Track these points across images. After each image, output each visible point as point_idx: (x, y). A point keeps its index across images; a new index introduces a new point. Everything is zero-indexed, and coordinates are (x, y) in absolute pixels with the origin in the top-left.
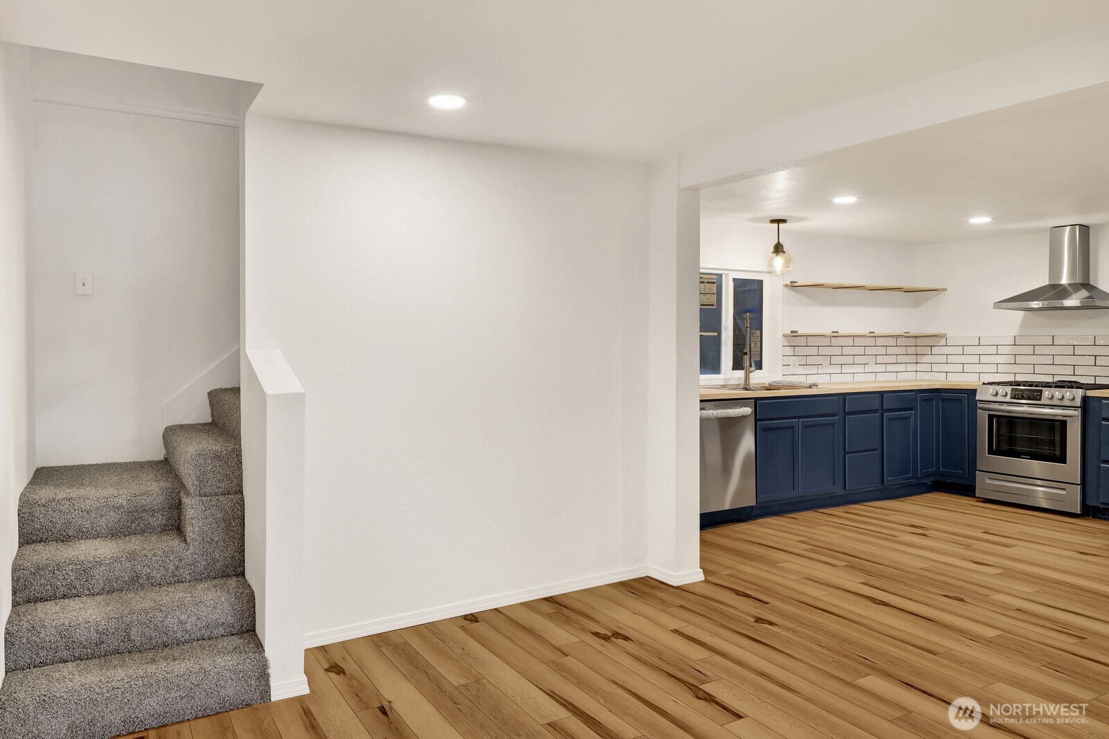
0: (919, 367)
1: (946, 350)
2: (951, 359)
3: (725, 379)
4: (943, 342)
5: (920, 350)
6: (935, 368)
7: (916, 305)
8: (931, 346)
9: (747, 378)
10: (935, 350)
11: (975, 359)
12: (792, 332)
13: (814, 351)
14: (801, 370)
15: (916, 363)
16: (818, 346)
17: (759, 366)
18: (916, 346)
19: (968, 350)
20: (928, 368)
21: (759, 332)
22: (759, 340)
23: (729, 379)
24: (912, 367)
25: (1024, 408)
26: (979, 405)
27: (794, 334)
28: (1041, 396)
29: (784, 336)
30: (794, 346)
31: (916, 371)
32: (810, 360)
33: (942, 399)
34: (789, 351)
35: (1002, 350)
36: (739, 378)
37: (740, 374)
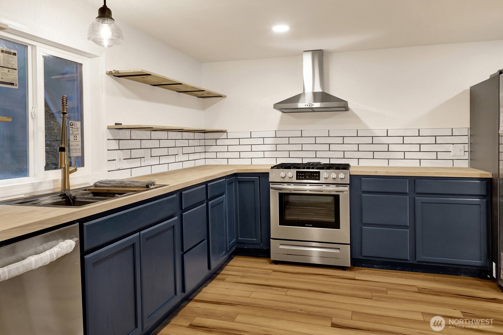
0: (208, 155)
1: (227, 142)
2: (231, 149)
3: (33, 184)
4: (224, 136)
5: (208, 142)
6: (219, 155)
7: (204, 108)
8: (216, 139)
9: (65, 180)
10: (219, 142)
11: (248, 148)
12: (116, 124)
13: (137, 144)
14: (126, 164)
15: (205, 152)
16: (141, 140)
17: (81, 162)
18: (205, 139)
19: (243, 142)
20: (214, 155)
21: (79, 123)
22: (80, 132)
23: (40, 183)
24: (203, 155)
25: (309, 187)
26: (271, 186)
27: (118, 127)
28: (319, 176)
29: (109, 128)
30: (119, 140)
31: (205, 158)
32: (135, 153)
33: (239, 182)
34: (114, 145)
35: (267, 141)
36: (54, 181)
37: (56, 175)
